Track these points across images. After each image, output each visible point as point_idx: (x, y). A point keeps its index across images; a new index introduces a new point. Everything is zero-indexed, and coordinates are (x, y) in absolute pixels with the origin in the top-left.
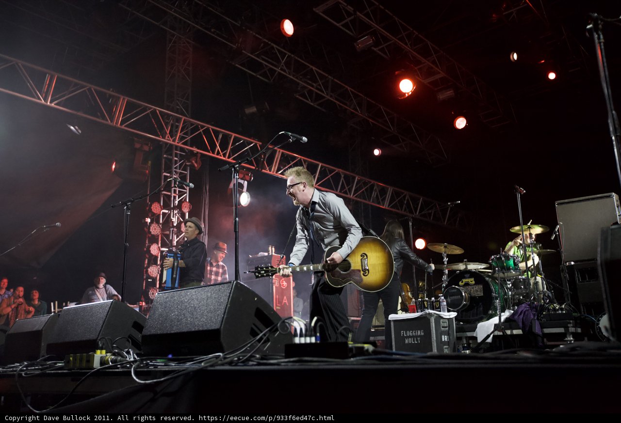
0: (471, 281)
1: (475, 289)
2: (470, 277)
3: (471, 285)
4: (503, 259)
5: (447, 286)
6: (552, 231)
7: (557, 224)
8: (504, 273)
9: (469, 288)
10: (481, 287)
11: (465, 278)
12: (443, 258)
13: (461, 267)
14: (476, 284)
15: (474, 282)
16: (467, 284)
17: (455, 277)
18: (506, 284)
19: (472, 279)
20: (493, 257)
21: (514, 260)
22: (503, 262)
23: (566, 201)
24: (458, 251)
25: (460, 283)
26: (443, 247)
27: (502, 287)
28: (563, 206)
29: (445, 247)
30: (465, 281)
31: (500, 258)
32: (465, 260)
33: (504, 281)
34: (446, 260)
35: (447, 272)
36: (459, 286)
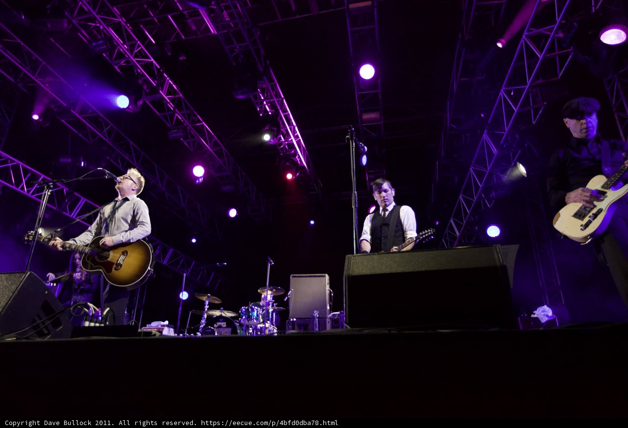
0: (224, 324)
1: (225, 331)
2: (223, 321)
3: (222, 328)
4: (250, 310)
5: (204, 327)
6: (286, 294)
7: (289, 290)
8: (248, 321)
9: (221, 330)
10: (230, 329)
11: (220, 322)
12: (205, 305)
13: (217, 313)
14: (227, 327)
15: (225, 326)
16: (220, 327)
17: (211, 320)
18: (249, 330)
19: (225, 323)
20: (243, 308)
21: (257, 312)
22: (249, 312)
23: (298, 275)
24: (217, 301)
25: (215, 326)
26: (206, 297)
27: (246, 332)
28: (295, 278)
29: (208, 297)
30: (219, 324)
31: (248, 309)
32: (222, 308)
33: (248, 327)
34: (207, 307)
35: (205, 316)
36: (213, 327)
